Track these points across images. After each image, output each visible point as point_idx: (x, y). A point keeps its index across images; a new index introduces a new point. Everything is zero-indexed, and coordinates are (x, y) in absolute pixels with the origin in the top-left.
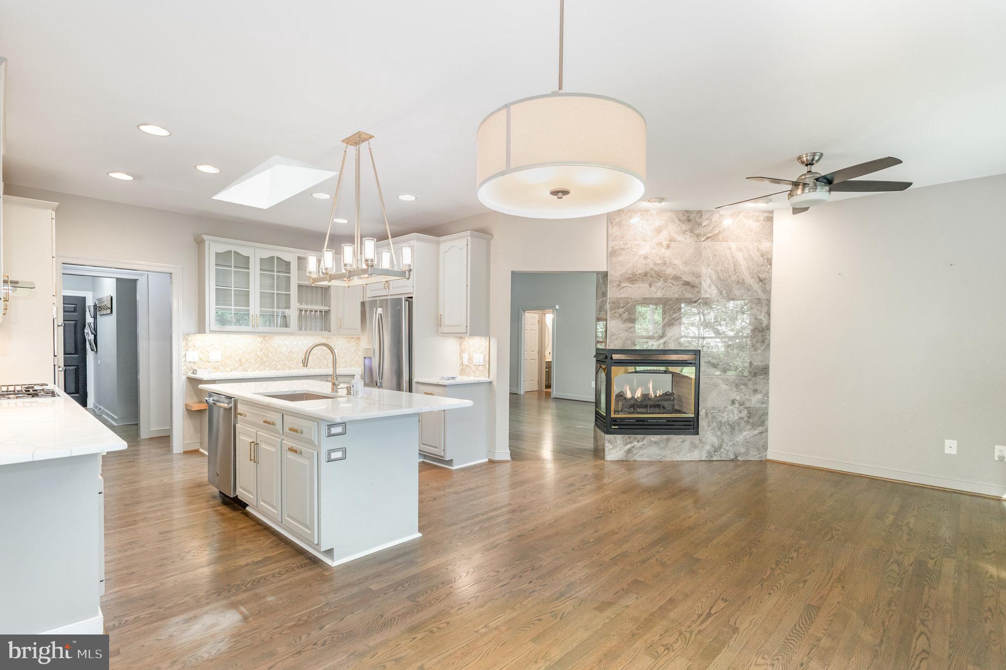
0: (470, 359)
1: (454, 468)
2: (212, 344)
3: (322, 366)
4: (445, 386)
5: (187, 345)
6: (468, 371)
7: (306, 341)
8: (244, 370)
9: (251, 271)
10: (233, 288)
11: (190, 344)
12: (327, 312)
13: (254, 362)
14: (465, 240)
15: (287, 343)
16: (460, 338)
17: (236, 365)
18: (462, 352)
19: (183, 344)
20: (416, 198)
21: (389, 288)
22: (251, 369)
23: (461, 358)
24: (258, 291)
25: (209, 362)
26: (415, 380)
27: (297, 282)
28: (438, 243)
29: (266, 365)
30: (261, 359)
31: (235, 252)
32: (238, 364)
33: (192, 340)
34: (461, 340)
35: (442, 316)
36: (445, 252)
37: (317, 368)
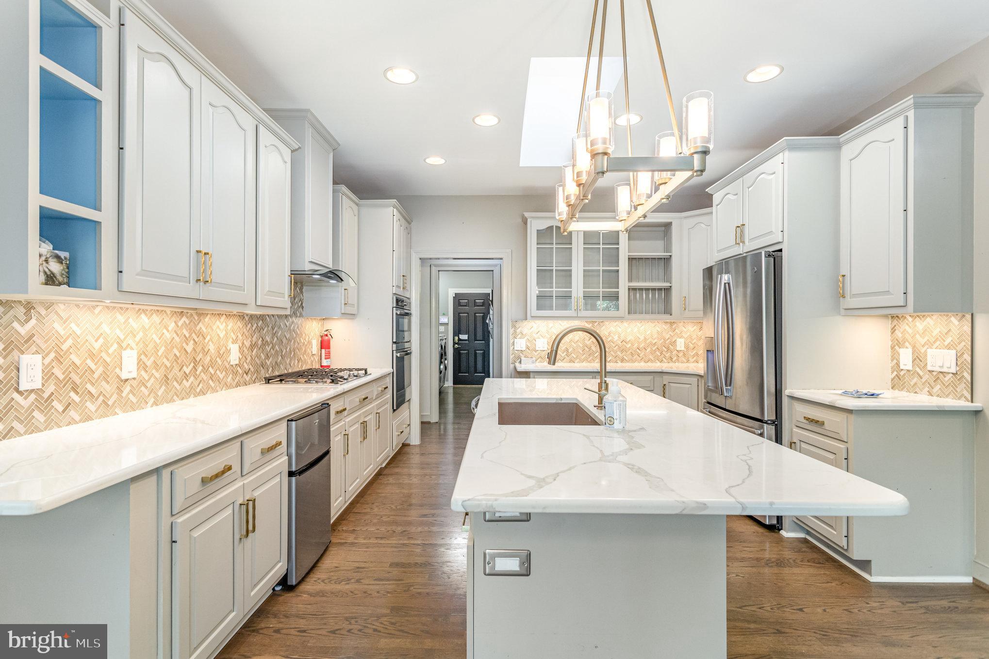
0: (918, 359)
1: (874, 579)
2: (539, 331)
3: (664, 359)
4: (849, 411)
5: (515, 332)
6: (912, 383)
7: (643, 327)
8: (571, 361)
9: (574, 246)
10: (554, 268)
11: (518, 331)
12: (668, 290)
13: (582, 352)
14: (900, 120)
15: (620, 330)
16: (892, 317)
17: (563, 355)
18: (896, 344)
19: (512, 331)
20: (782, 69)
21: (743, 242)
22: (578, 360)
23: (895, 357)
24: (581, 268)
25: (536, 351)
26: (787, 392)
27: (627, 254)
28: (838, 147)
29: (596, 355)
30: (590, 349)
31: (556, 226)
32: (565, 353)
33: (519, 327)
34: (895, 322)
35: (847, 279)
36: (851, 160)
37: (657, 361)
